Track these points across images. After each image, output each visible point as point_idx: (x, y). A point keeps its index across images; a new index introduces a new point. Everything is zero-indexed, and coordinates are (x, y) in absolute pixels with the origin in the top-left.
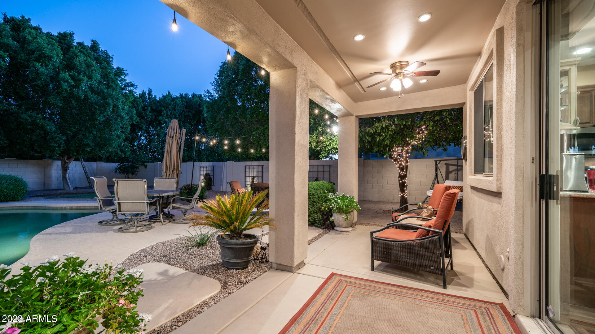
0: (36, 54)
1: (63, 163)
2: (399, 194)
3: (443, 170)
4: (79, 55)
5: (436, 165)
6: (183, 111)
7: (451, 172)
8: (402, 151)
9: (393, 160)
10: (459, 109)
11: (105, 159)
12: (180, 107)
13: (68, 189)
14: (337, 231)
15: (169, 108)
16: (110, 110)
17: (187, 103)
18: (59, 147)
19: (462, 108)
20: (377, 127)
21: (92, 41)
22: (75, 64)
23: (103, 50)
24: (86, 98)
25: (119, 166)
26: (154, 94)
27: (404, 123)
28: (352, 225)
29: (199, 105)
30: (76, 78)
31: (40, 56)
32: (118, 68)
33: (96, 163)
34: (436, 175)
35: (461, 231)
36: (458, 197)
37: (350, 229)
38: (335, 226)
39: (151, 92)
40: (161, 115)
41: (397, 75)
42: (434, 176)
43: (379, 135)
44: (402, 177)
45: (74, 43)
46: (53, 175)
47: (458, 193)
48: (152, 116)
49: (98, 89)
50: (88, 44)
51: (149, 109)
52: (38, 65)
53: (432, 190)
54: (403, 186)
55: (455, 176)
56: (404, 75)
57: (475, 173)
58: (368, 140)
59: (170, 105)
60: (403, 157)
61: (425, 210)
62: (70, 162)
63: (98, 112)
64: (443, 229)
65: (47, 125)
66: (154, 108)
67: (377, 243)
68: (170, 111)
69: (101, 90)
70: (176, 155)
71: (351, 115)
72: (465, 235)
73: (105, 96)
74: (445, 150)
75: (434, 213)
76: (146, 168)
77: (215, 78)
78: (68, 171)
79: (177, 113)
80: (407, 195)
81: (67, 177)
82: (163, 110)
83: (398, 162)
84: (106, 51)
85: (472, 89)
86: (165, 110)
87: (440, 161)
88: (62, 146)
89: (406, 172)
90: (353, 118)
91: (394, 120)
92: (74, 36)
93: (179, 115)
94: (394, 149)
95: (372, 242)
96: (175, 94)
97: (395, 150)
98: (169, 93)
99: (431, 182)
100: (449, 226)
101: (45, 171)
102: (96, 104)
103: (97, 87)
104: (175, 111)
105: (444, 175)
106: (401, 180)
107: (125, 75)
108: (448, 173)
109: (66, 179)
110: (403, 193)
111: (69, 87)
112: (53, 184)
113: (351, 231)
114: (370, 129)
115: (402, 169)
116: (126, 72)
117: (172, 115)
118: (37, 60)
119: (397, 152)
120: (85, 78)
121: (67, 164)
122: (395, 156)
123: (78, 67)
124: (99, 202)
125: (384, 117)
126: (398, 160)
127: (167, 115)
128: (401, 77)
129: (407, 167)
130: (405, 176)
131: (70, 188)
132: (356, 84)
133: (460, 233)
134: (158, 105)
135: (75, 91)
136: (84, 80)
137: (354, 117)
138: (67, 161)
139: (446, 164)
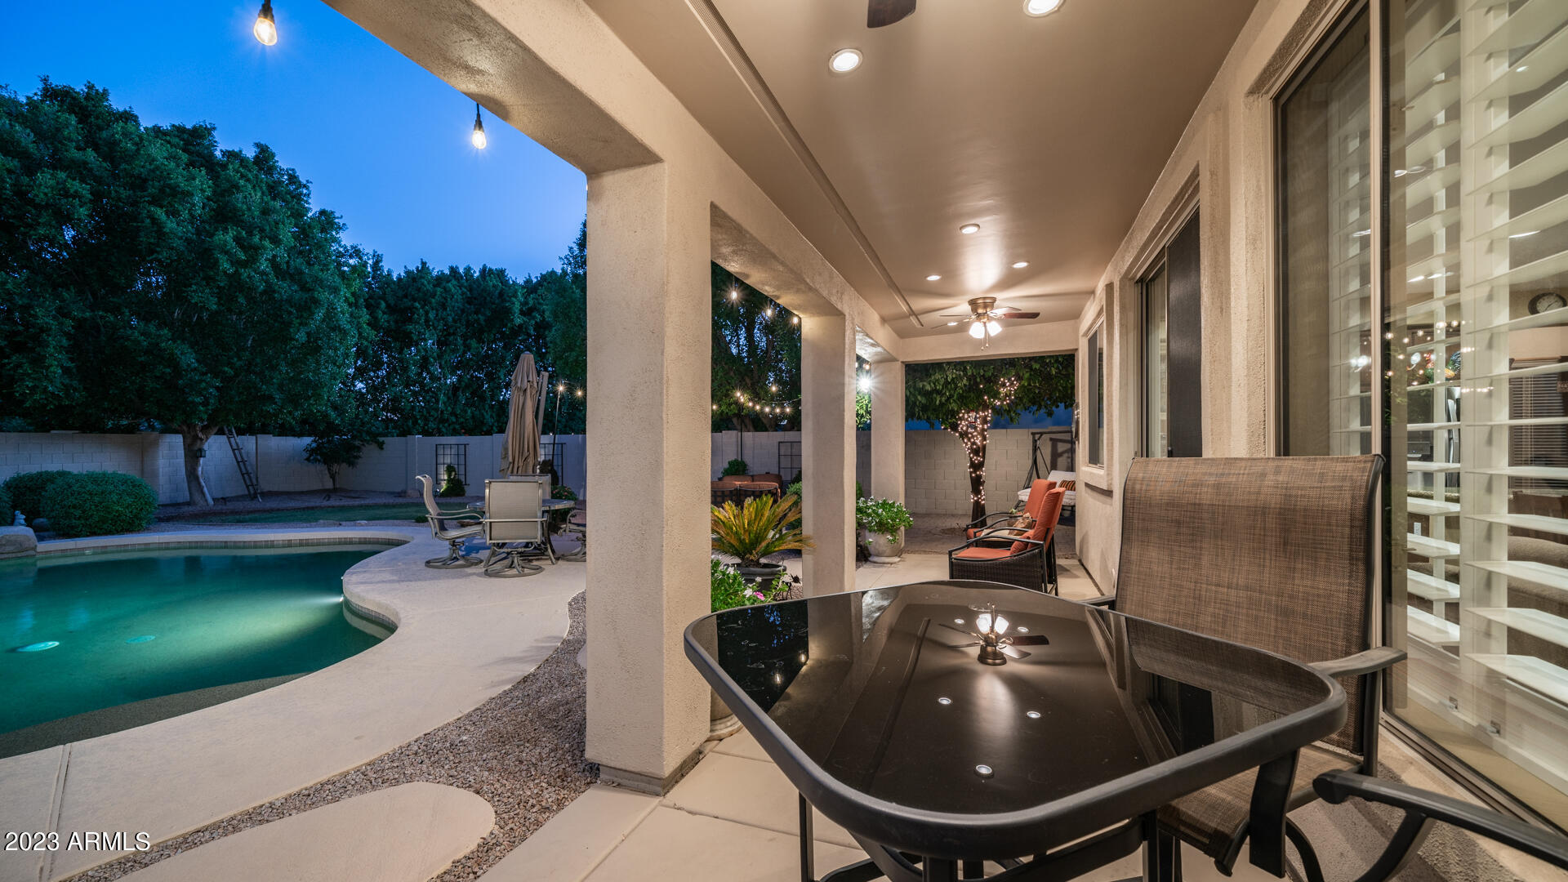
0: (153, 187)
1: (189, 441)
2: (970, 499)
3: (1046, 450)
4: (243, 186)
5: (1035, 441)
6: (463, 311)
7: (1061, 455)
8: (976, 418)
9: (957, 434)
10: (1070, 355)
11: (275, 428)
12: (457, 301)
13: (202, 502)
14: (875, 562)
15: (430, 303)
16: (320, 314)
17: (471, 290)
18: (205, 404)
19: (1074, 355)
20: (937, 380)
21: (257, 145)
22: (235, 209)
23: (285, 167)
24: (270, 291)
25: (314, 445)
26: (386, 266)
27: (982, 373)
28: (899, 553)
29: (501, 294)
30: (245, 244)
31: (162, 190)
32: (323, 212)
33: (254, 437)
34: (1035, 462)
35: (1073, 556)
36: (1064, 500)
37: (896, 559)
38: (870, 555)
39: (381, 261)
40: (410, 320)
41: (979, 316)
42: (1030, 462)
43: (939, 392)
44: (977, 467)
45: (216, 149)
46: (161, 470)
47: (1064, 492)
48: (388, 322)
49: (288, 267)
50: (250, 153)
51: (383, 305)
52: (160, 213)
53: (1029, 490)
54: (977, 484)
55: (1068, 463)
56: (990, 319)
57: (1090, 462)
58: (920, 402)
59: (434, 295)
60: (975, 428)
61: (1020, 519)
62: (207, 438)
63: (296, 322)
64: (1044, 540)
65: (182, 354)
66: (392, 302)
67: (958, 565)
68: (434, 311)
69: (296, 268)
70: (531, 427)
71: (894, 360)
72: (1080, 561)
73: (307, 283)
74: (1050, 414)
75: (1030, 526)
76: (382, 449)
77: (571, 249)
78: (202, 460)
79: (451, 315)
80: (984, 500)
81: (200, 473)
82: (416, 308)
83: (969, 440)
84: (293, 170)
85: (1085, 334)
86: (423, 308)
87: (1042, 434)
88: (212, 401)
89: (984, 457)
90: (898, 365)
91: (965, 368)
92: (215, 133)
93: (453, 319)
94: (961, 415)
95: (951, 564)
96: (439, 267)
97: (963, 416)
98: (424, 264)
99: (1025, 475)
100: (1052, 539)
101: (142, 461)
102: (289, 301)
103: (288, 262)
104: (445, 309)
105: (1048, 462)
106: (975, 472)
107: (339, 228)
108: (1055, 456)
109: (197, 478)
110: (977, 496)
111: (232, 264)
112: (161, 492)
113: (899, 562)
114: (925, 383)
115: (976, 452)
116: (341, 222)
117: (438, 321)
118: (156, 201)
119: (967, 420)
120: (267, 243)
121: (199, 442)
122: (964, 428)
123: (244, 215)
124: (432, 523)
125: (949, 363)
126: (970, 436)
127: (427, 321)
128: (985, 320)
129: (984, 447)
130: (980, 465)
131: (206, 501)
132: (913, 319)
133: (1072, 558)
134: (400, 293)
135: (244, 273)
136: (265, 248)
137: (900, 363)
138: (200, 435)
139: (1051, 439)
